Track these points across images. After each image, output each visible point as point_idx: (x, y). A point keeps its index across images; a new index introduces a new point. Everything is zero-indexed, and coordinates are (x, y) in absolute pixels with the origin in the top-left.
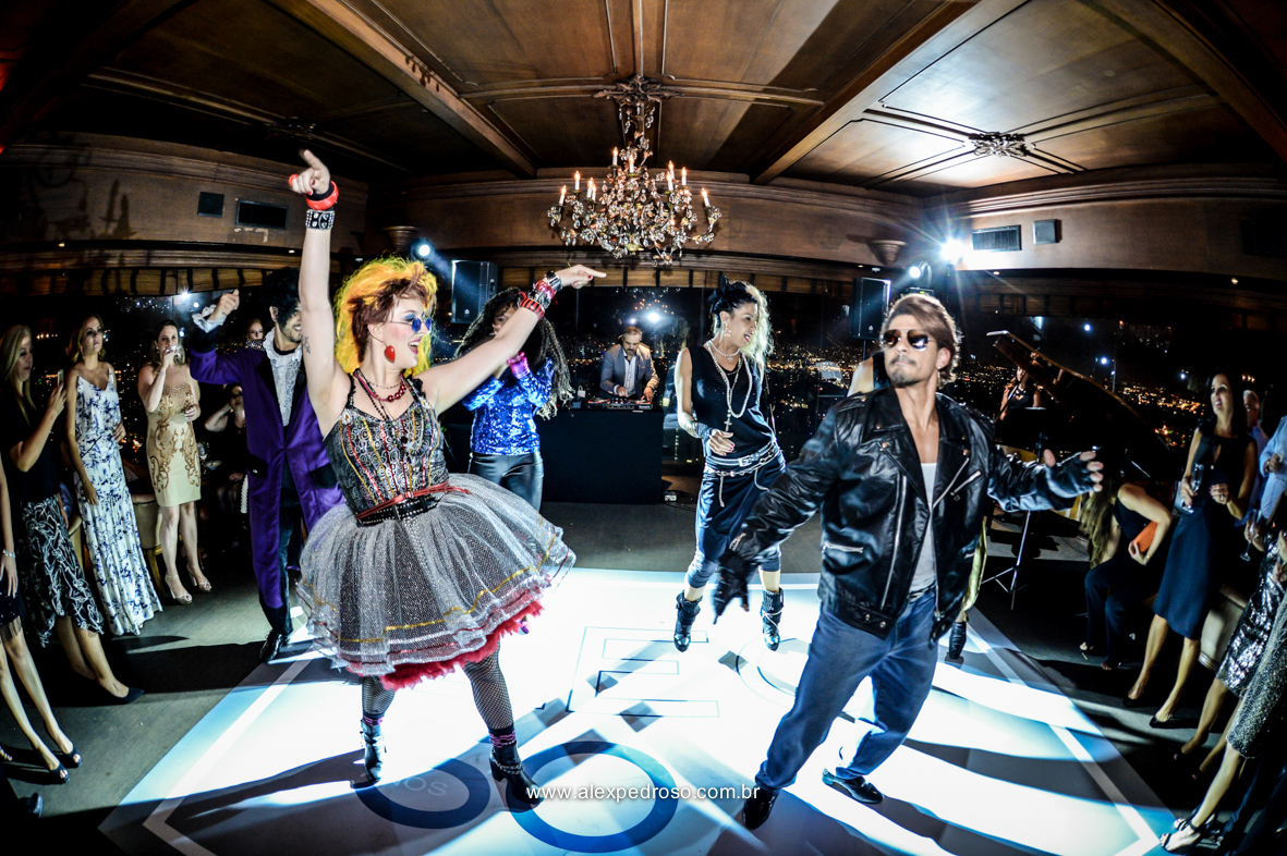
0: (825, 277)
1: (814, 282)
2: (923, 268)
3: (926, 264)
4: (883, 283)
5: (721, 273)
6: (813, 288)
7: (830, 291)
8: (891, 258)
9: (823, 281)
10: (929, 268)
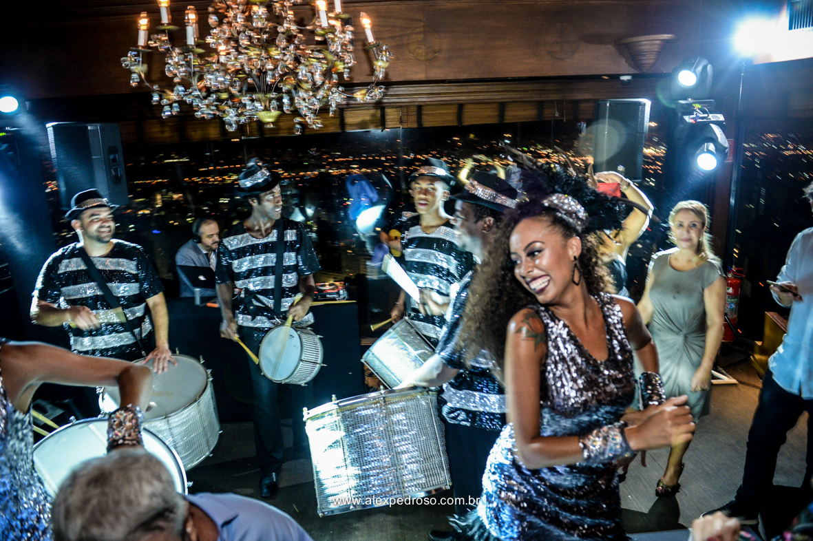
0: (554, 97)
1: (541, 105)
2: (700, 69)
3: (704, 62)
4: (639, 104)
5: (420, 108)
6: (540, 113)
7: (561, 114)
8: (648, 60)
9: (552, 102)
10: (709, 67)
